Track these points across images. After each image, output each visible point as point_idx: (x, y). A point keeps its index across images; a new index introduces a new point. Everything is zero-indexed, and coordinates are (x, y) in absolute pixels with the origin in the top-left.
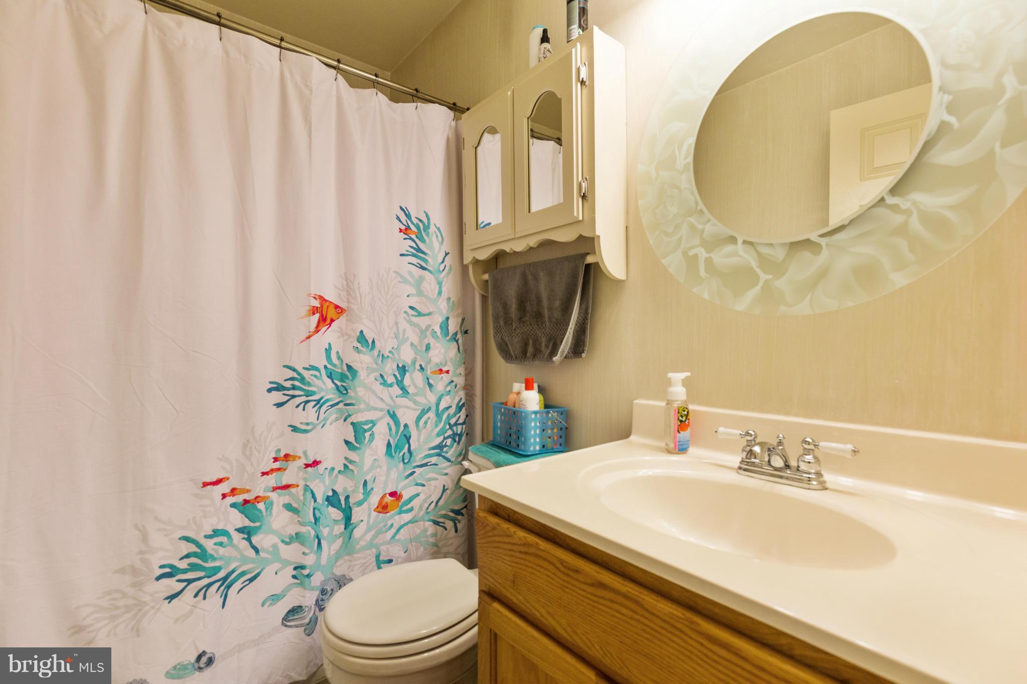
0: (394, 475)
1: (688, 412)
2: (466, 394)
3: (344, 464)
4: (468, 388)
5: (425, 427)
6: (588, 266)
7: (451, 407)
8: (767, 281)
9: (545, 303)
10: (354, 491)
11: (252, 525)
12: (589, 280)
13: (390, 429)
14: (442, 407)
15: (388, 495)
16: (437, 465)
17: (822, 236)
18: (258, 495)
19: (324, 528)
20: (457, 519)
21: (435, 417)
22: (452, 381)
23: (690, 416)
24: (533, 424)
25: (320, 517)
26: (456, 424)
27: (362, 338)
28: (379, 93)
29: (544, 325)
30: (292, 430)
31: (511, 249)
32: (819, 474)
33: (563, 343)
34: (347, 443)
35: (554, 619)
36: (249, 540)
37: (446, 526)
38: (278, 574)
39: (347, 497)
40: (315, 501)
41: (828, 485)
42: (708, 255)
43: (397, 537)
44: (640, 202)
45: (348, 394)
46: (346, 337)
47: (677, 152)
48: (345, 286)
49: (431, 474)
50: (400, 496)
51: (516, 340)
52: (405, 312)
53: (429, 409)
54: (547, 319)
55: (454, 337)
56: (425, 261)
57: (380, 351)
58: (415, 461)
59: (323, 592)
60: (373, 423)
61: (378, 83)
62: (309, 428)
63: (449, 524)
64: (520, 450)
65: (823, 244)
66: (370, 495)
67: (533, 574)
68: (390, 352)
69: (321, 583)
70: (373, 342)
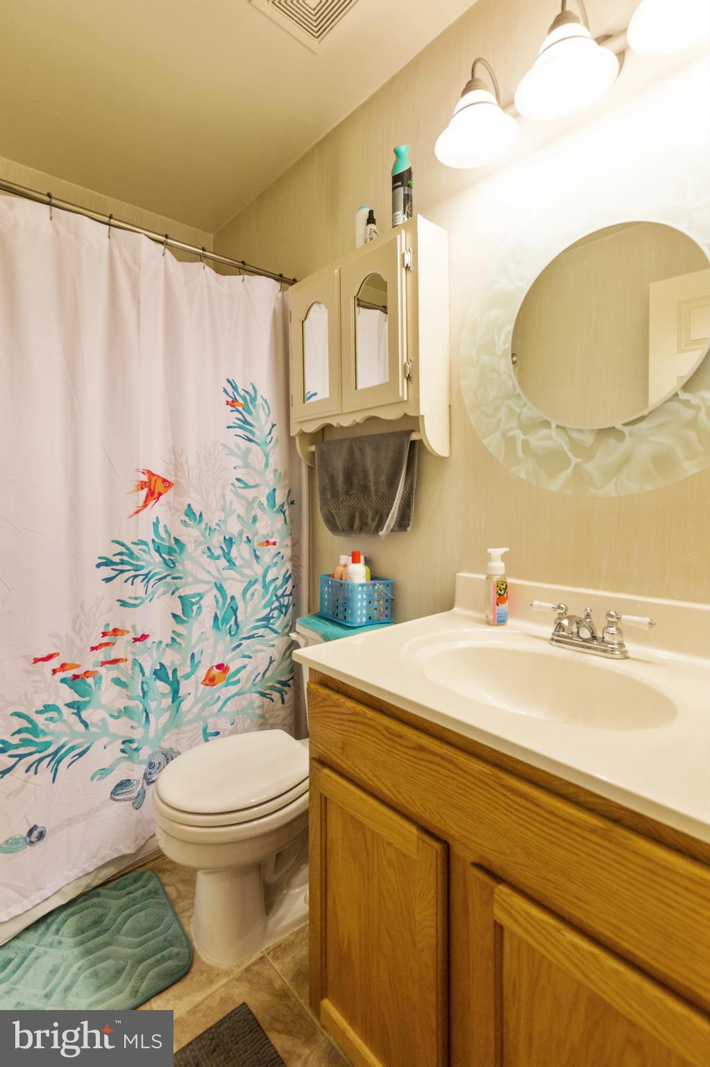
0: (220, 648)
1: (506, 586)
2: (293, 566)
3: (172, 638)
4: (295, 559)
5: (252, 599)
6: (413, 443)
7: (277, 578)
8: (577, 465)
9: (371, 478)
10: (182, 665)
11: (82, 699)
12: (414, 457)
13: (217, 602)
14: (268, 579)
15: (215, 667)
16: (264, 637)
17: (625, 425)
18: (87, 670)
19: (152, 701)
20: (284, 691)
21: (261, 589)
22: (279, 553)
23: (508, 590)
24: (360, 597)
25: (147, 691)
26: (283, 595)
27: (189, 511)
28: (206, 266)
29: (370, 498)
30: (121, 605)
31: (338, 424)
32: (621, 645)
33: (390, 516)
34: (174, 616)
35: (380, 780)
36: (78, 714)
37: (272, 697)
38: (107, 748)
39: (175, 671)
40: (143, 675)
41: (630, 654)
42: (525, 437)
43: (224, 709)
44: (462, 383)
45: (176, 568)
46: (174, 511)
47: (496, 338)
48: (173, 461)
49: (258, 646)
50: (226, 668)
51: (343, 512)
52: (232, 484)
53: (256, 581)
54: (373, 493)
55: (281, 508)
56: (252, 433)
57: (207, 524)
58: (242, 633)
59: (151, 765)
60: (201, 596)
61: (205, 257)
62: (137, 602)
63: (276, 696)
64: (348, 622)
65: (626, 432)
66: (197, 667)
67: (361, 740)
68: (217, 524)
69: (149, 757)
70: (201, 515)
